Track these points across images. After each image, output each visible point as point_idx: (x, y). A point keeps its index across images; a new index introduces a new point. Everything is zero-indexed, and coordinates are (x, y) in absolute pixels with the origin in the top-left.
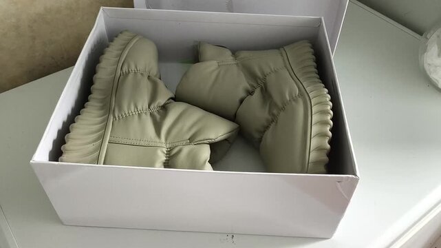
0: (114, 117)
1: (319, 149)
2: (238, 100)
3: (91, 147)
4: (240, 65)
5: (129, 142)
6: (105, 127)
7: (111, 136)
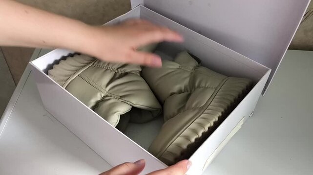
0: (93, 64)
1: (178, 145)
2: (171, 91)
3: (68, 73)
4: (193, 74)
5: (88, 80)
6: (83, 67)
7: (82, 73)
